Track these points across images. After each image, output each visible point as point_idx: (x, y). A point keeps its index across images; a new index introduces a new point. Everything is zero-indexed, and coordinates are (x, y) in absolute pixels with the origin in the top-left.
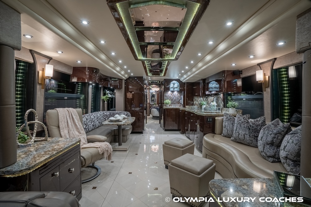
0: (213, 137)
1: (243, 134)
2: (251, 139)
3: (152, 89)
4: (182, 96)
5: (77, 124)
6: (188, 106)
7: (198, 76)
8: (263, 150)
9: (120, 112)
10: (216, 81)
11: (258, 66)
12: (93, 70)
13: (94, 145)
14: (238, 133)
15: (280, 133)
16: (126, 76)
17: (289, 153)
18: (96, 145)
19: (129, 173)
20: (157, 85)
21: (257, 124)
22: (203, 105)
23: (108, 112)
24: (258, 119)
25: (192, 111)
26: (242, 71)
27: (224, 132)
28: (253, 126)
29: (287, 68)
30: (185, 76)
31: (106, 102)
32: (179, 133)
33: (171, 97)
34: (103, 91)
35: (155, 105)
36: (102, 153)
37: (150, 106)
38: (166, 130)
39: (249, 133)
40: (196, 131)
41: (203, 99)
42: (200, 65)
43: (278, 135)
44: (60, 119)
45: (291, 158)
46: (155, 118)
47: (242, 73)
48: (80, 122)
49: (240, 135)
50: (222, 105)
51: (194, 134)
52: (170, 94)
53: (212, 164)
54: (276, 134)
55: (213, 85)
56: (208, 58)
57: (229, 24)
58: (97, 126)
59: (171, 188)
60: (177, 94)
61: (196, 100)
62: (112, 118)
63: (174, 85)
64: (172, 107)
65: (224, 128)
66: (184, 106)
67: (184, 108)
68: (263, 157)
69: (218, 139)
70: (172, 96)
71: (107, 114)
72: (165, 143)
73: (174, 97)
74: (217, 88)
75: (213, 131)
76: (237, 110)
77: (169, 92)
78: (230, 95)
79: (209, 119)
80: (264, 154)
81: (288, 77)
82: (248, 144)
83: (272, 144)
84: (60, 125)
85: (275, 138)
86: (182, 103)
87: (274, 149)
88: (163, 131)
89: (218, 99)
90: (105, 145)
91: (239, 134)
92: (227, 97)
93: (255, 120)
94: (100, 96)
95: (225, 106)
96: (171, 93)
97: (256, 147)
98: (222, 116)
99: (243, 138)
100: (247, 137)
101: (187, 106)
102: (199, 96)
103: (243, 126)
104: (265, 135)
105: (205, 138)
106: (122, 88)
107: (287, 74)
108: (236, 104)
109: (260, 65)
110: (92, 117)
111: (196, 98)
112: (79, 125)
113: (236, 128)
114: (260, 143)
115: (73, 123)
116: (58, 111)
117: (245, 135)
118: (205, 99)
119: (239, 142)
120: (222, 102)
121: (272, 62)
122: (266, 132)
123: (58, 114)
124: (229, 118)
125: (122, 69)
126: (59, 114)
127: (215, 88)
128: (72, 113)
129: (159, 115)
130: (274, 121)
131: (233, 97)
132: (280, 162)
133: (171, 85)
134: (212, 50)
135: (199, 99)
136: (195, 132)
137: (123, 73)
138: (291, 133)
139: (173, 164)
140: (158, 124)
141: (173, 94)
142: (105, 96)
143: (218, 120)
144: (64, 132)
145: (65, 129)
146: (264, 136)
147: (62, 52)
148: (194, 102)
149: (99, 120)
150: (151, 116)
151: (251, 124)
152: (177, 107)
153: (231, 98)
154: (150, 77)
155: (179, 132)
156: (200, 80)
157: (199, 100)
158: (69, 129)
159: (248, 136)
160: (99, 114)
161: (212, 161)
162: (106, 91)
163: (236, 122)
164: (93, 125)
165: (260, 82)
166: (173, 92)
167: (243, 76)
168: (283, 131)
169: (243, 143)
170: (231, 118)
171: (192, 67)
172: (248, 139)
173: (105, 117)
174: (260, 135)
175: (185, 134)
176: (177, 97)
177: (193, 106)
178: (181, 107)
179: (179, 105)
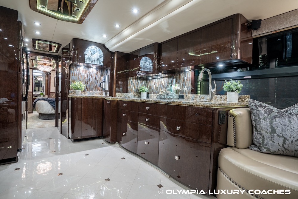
3: (38, 67)
4: (106, 77)
22: (143, 91)
30: (127, 32)
32: (106, 144)
33: (85, 77)
35: (42, 96)
37: (34, 97)
38: (76, 141)
46: (43, 116)
52: (83, 71)
60: (95, 72)
61: (131, 84)
63: (94, 54)
64: (86, 95)
66: (111, 94)
67: (111, 97)
70: (87, 75)
73: (91, 79)
77: (82, 68)
86: (107, 89)
96: (85, 70)
101: (117, 94)
111: (131, 80)
118: (143, 83)
129: (53, 112)
133: (88, 53)
135: (136, 82)
141: (88, 71)
148: (129, 87)
150: (35, 113)
155: (101, 141)
157: (135, 84)
166: (88, 67)
175: (117, 145)
176: (96, 78)
177: (127, 94)
178: (104, 95)
179: (99, 92)
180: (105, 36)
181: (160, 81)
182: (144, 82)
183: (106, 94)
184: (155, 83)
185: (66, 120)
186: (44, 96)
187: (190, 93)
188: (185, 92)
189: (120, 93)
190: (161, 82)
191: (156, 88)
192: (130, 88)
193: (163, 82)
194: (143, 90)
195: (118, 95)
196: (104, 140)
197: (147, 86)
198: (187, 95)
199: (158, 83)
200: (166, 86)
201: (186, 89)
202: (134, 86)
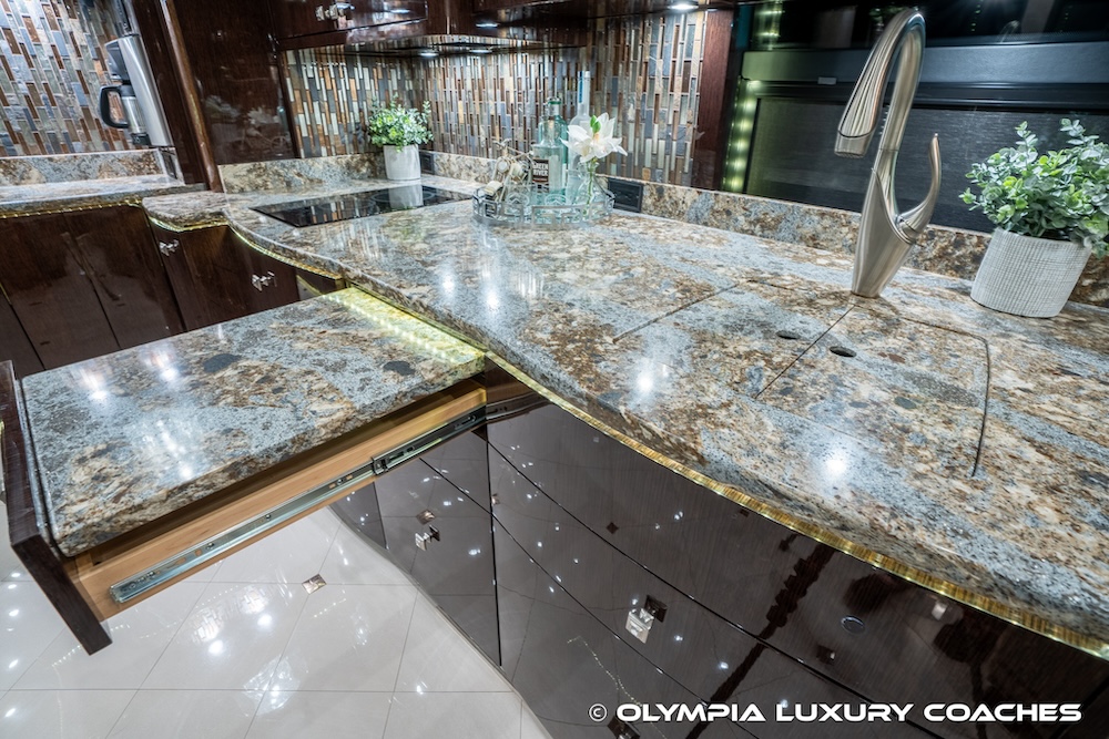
4: (129, 47)
6: (243, 167)
22: (396, 143)
41: (384, 86)
61: (314, 95)
86: (160, 137)
101: (228, 173)
102: (332, 44)
111: (309, 70)
118: (393, 84)
135: (345, 82)
148: (302, 120)
157: (343, 96)
177: (297, 162)
179: (119, 153)
181: (491, 73)
182: (395, 76)
184: (460, 84)
187: (687, 178)
188: (648, 163)
189: (249, 165)
190: (499, 83)
191: (470, 118)
192: (311, 128)
193: (509, 85)
194: (393, 134)
195: (236, 182)
197: (416, 100)
198: (660, 191)
199: (479, 85)
200: (529, 112)
201: (655, 143)
202: (332, 106)
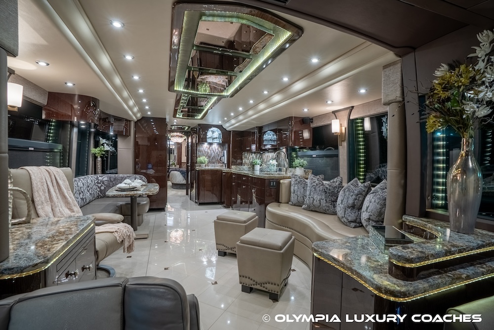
0: (279, 207)
1: (319, 199)
2: (328, 204)
3: (171, 139)
4: (225, 152)
5: (66, 194)
7: (253, 121)
8: (343, 215)
9: (128, 177)
10: (275, 131)
11: (333, 114)
12: (89, 102)
13: (106, 229)
14: (312, 199)
15: (361, 194)
16: (139, 115)
17: (372, 214)
18: (110, 229)
19: (165, 269)
20: (181, 132)
21: (334, 186)
22: (256, 164)
23: (106, 175)
24: (335, 180)
25: (244, 173)
26: (312, 119)
27: (292, 199)
28: (330, 188)
29: (363, 119)
30: (233, 121)
31: (99, 159)
32: (222, 208)
33: (208, 153)
34: (95, 138)
35: (174, 166)
36: (121, 240)
38: (201, 204)
39: (325, 198)
40: (251, 203)
41: (256, 156)
42: (262, 106)
43: (359, 195)
44: (34, 185)
45: (373, 219)
46: (176, 186)
47: (312, 122)
48: (71, 192)
49: (314, 201)
50: (286, 163)
51: (249, 208)
53: (290, 238)
54: (357, 195)
55: (269, 136)
56: (276, 98)
57: (315, 61)
58: (88, 201)
59: (240, 276)
60: (217, 148)
61: (246, 157)
62: (122, 185)
63: (214, 134)
64: (209, 168)
65: (292, 194)
66: (229, 167)
67: (229, 169)
68: (344, 223)
69: (287, 209)
70: (210, 151)
71: (105, 179)
72: (218, 218)
73: (213, 153)
74: (274, 141)
75: (277, 200)
76: (305, 171)
77: (206, 145)
78: (294, 150)
79: (272, 183)
80: (345, 220)
81: (363, 130)
82: (324, 212)
83: (353, 207)
84: (34, 197)
85: (356, 199)
86: (226, 162)
87: (355, 213)
88: (197, 206)
89: (279, 156)
90: (123, 228)
91: (314, 199)
92: (291, 154)
93: (331, 181)
94: (89, 147)
95: (291, 165)
96: (208, 146)
97: (335, 213)
98: (289, 178)
99: (319, 204)
100: (323, 203)
101: (232, 167)
102: (250, 151)
103: (318, 189)
104: (346, 197)
105: (269, 208)
106: (130, 135)
107: (363, 126)
108: (304, 162)
109: (336, 113)
110: (80, 184)
111: (246, 155)
112: (70, 197)
113: (310, 193)
114: (340, 208)
115: (58, 195)
116: (30, 172)
117: (321, 200)
118: (258, 156)
119: (313, 210)
120: (287, 160)
121: (349, 110)
122: (347, 194)
123: (31, 178)
124: (299, 180)
125: (138, 103)
126: (33, 177)
127: (271, 140)
128: (56, 175)
129: (184, 182)
130: (352, 181)
131: (300, 153)
132: (362, 226)
133: (209, 134)
134: (284, 89)
135: (251, 156)
136: (250, 205)
137: (136, 109)
138: (371, 192)
139: (242, 242)
140: (184, 196)
141: (211, 148)
142: (98, 149)
143: (285, 183)
144: (44, 209)
145: (45, 204)
146: (344, 200)
147: (48, 65)
148: (244, 161)
149: (91, 190)
151: (327, 186)
152: (217, 168)
153: (296, 154)
154: (178, 120)
155: (221, 206)
156: (253, 128)
157: (250, 158)
158: (52, 204)
159: (325, 201)
160: (90, 179)
161: (291, 233)
162: (101, 139)
163: (309, 185)
164: (82, 199)
165: (336, 134)
166: (211, 144)
167: (313, 125)
168: (364, 191)
169: (318, 210)
170: (302, 181)
171: (248, 108)
172: (324, 205)
173: (100, 185)
174: (339, 199)
175: (231, 209)
176: (217, 153)
177: (242, 166)
178: (224, 168)
179: (220, 164)
180: (220, 122)
182: (258, 155)
183: (225, 167)
185: (194, 191)
186: (175, 166)
189: (236, 166)
192: (245, 162)
196: (223, 205)
197: (260, 158)
202: (248, 159)
